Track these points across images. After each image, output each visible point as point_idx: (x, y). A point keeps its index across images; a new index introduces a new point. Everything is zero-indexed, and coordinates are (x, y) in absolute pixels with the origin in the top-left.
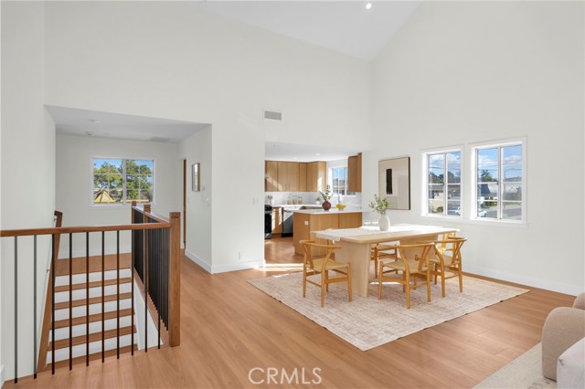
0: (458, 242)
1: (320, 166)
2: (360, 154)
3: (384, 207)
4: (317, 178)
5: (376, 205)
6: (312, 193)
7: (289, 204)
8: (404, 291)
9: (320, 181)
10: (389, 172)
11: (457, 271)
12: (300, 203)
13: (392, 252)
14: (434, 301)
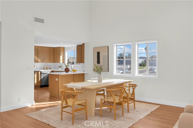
0: (134, 86)
1: (61, 49)
2: (84, 44)
3: (100, 70)
4: (60, 56)
5: (96, 70)
6: (56, 64)
7: (44, 69)
8: (111, 112)
9: (61, 57)
10: (98, 53)
11: (133, 99)
12: (50, 69)
13: (102, 92)
14: (125, 115)
